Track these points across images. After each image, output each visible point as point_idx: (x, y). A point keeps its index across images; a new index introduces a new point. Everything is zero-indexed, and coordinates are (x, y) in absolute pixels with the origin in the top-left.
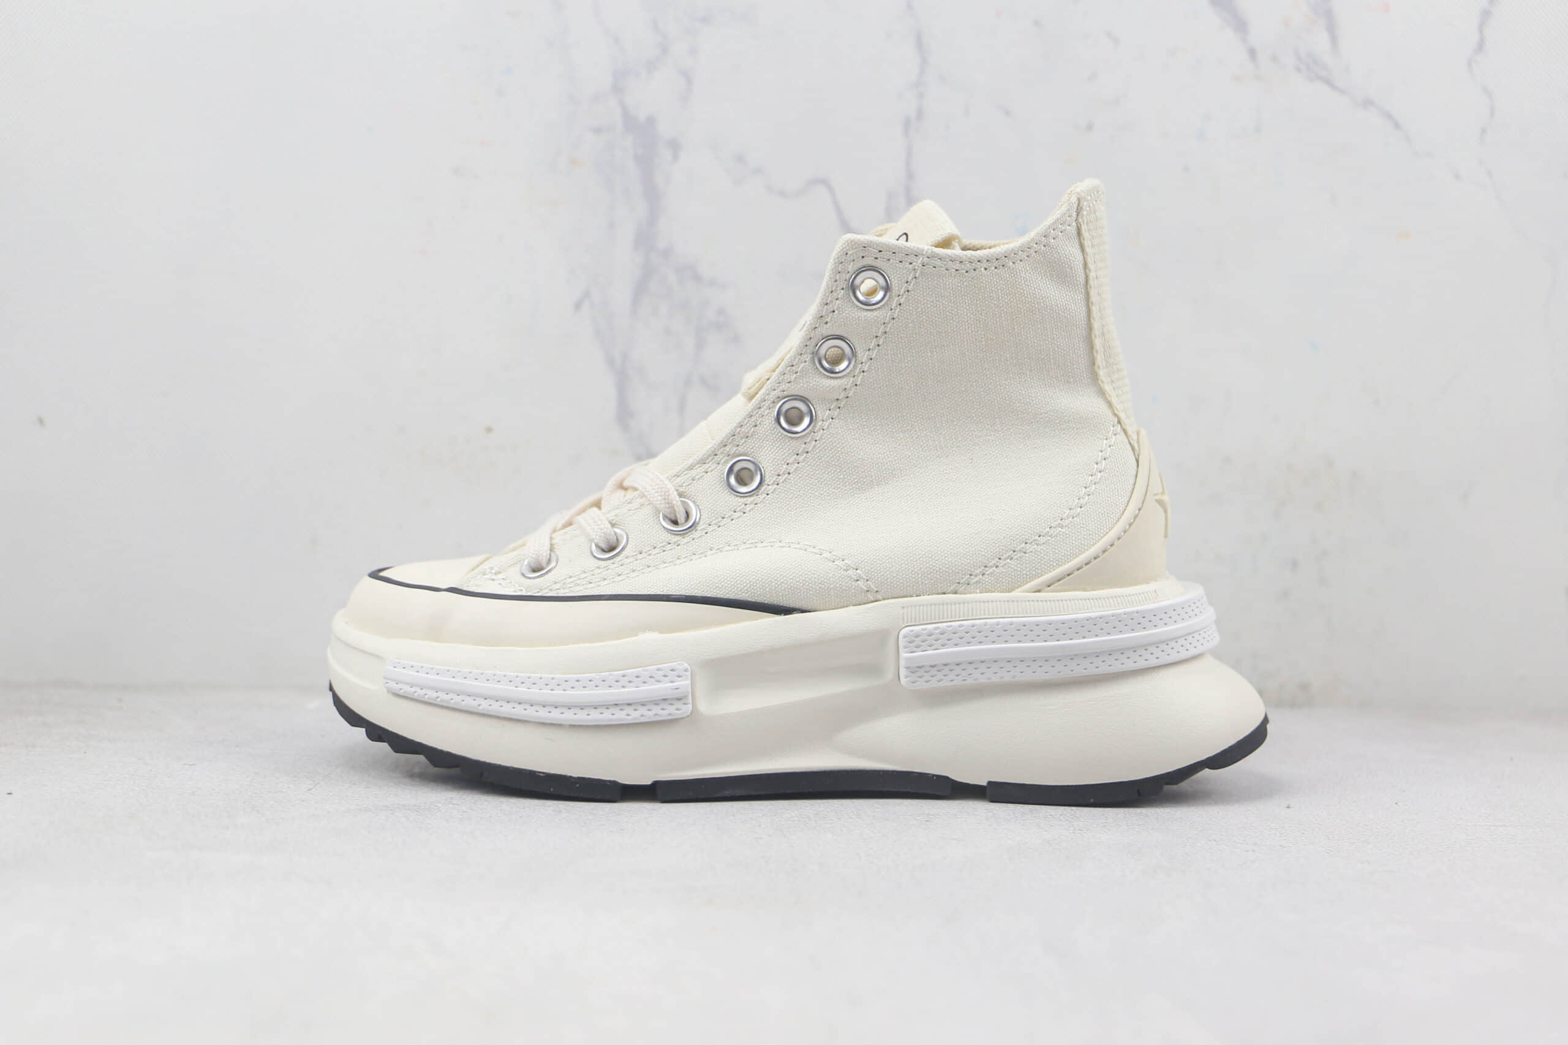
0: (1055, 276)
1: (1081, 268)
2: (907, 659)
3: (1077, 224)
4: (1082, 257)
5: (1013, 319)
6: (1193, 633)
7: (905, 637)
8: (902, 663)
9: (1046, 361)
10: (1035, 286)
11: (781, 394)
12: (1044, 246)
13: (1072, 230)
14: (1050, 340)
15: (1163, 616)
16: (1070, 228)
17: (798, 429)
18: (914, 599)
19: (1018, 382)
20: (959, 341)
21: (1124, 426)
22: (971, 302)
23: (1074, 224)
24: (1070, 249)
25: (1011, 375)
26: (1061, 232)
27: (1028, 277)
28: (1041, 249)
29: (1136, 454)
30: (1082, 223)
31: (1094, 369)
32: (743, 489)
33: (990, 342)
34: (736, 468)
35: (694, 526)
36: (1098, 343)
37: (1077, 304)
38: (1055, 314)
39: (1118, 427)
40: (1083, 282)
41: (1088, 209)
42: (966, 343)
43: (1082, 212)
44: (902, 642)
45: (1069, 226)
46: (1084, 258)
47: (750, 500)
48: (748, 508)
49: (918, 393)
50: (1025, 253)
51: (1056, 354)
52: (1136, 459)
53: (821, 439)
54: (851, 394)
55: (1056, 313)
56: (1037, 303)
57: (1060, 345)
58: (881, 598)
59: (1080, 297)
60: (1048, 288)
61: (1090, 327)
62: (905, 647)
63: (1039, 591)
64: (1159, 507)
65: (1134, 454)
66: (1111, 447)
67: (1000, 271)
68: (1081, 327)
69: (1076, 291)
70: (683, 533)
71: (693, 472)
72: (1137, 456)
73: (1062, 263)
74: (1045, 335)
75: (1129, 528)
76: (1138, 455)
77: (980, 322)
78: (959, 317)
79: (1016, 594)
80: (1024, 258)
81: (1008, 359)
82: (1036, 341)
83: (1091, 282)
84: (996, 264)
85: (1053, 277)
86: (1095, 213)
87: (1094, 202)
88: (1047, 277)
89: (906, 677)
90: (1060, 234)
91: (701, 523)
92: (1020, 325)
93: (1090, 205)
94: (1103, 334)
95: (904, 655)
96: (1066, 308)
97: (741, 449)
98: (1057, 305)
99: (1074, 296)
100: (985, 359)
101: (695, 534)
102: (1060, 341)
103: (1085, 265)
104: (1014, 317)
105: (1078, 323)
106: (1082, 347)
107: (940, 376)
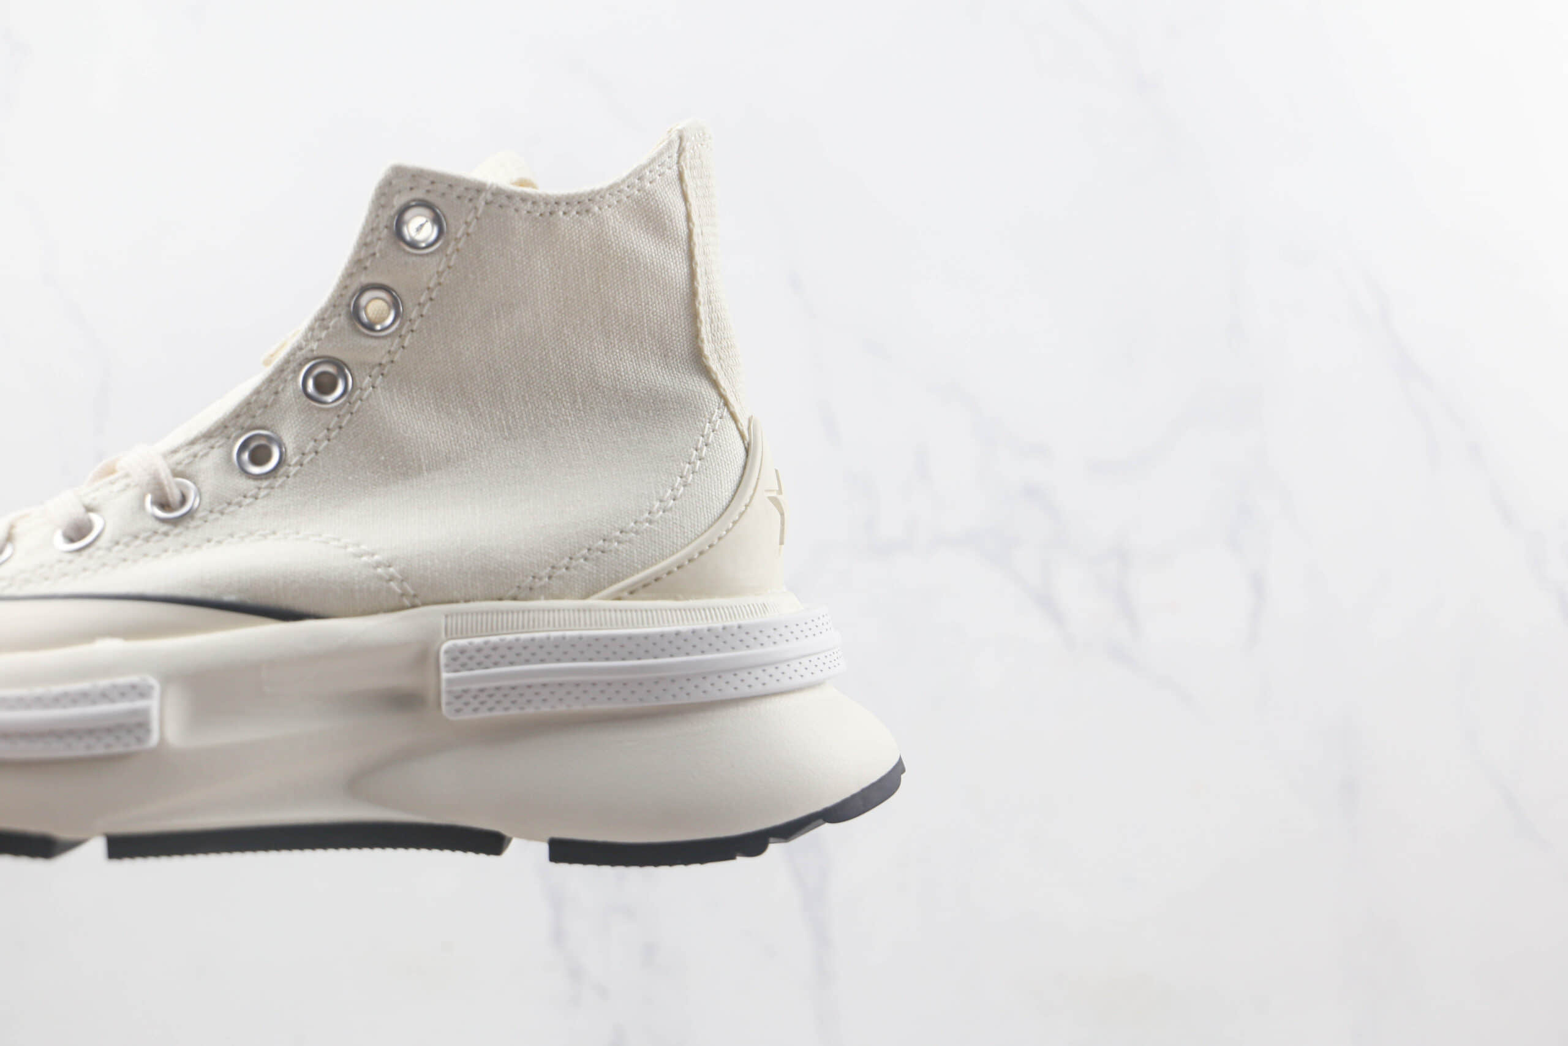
0: (651, 229)
1: (683, 220)
2: (450, 682)
3: (678, 167)
4: (684, 208)
5: (599, 277)
6: (809, 655)
7: (446, 652)
8: (444, 686)
9: (639, 330)
10: (627, 239)
11: (309, 355)
12: (639, 190)
13: (672, 174)
14: (643, 304)
15: (771, 632)
16: (670, 171)
17: (330, 398)
18: (462, 606)
19: (604, 352)
20: (532, 299)
21: (732, 409)
22: (547, 252)
23: (675, 167)
24: (670, 196)
25: (596, 344)
26: (660, 175)
27: (617, 227)
28: (634, 193)
29: (746, 442)
30: (684, 167)
31: (697, 343)
32: (255, 470)
33: (569, 302)
34: (253, 445)
35: (190, 514)
36: (703, 311)
37: (678, 263)
38: (649, 273)
39: (724, 410)
40: (686, 237)
41: (691, 151)
42: (540, 302)
43: (683, 155)
44: (443, 659)
45: (670, 168)
46: (687, 209)
47: (265, 483)
48: (262, 493)
49: (481, 361)
50: (614, 197)
51: (651, 322)
52: (745, 448)
53: (358, 410)
54: (397, 358)
55: (652, 273)
56: (629, 259)
57: (656, 311)
58: (420, 603)
59: (680, 255)
60: (642, 242)
61: (693, 294)
62: (447, 665)
63: (619, 599)
64: (771, 505)
65: (743, 442)
66: (715, 432)
67: (585, 218)
68: (682, 291)
69: (676, 248)
70: (175, 522)
71: (196, 448)
72: (747, 445)
73: (660, 213)
74: (637, 299)
75: (733, 526)
76: (749, 444)
77: (557, 277)
78: (531, 270)
79: (591, 602)
80: (613, 203)
81: (592, 325)
82: (626, 305)
83: (695, 239)
84: (577, 208)
85: (648, 228)
86: (700, 158)
87: (699, 145)
88: (642, 229)
89: (448, 704)
90: (658, 177)
91: (200, 509)
92: (607, 284)
93: (694, 147)
94: (710, 302)
95: (445, 675)
96: (664, 267)
97: (258, 422)
98: (653, 263)
99: (674, 253)
100: (564, 324)
101: (193, 524)
102: (656, 307)
103: (688, 218)
104: (600, 274)
105: (678, 286)
106: (683, 315)
107: (508, 341)
